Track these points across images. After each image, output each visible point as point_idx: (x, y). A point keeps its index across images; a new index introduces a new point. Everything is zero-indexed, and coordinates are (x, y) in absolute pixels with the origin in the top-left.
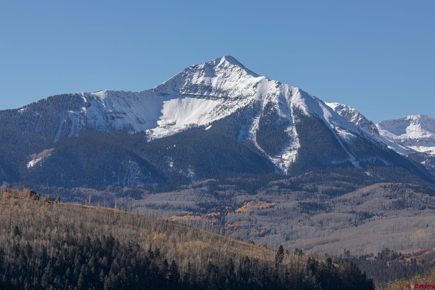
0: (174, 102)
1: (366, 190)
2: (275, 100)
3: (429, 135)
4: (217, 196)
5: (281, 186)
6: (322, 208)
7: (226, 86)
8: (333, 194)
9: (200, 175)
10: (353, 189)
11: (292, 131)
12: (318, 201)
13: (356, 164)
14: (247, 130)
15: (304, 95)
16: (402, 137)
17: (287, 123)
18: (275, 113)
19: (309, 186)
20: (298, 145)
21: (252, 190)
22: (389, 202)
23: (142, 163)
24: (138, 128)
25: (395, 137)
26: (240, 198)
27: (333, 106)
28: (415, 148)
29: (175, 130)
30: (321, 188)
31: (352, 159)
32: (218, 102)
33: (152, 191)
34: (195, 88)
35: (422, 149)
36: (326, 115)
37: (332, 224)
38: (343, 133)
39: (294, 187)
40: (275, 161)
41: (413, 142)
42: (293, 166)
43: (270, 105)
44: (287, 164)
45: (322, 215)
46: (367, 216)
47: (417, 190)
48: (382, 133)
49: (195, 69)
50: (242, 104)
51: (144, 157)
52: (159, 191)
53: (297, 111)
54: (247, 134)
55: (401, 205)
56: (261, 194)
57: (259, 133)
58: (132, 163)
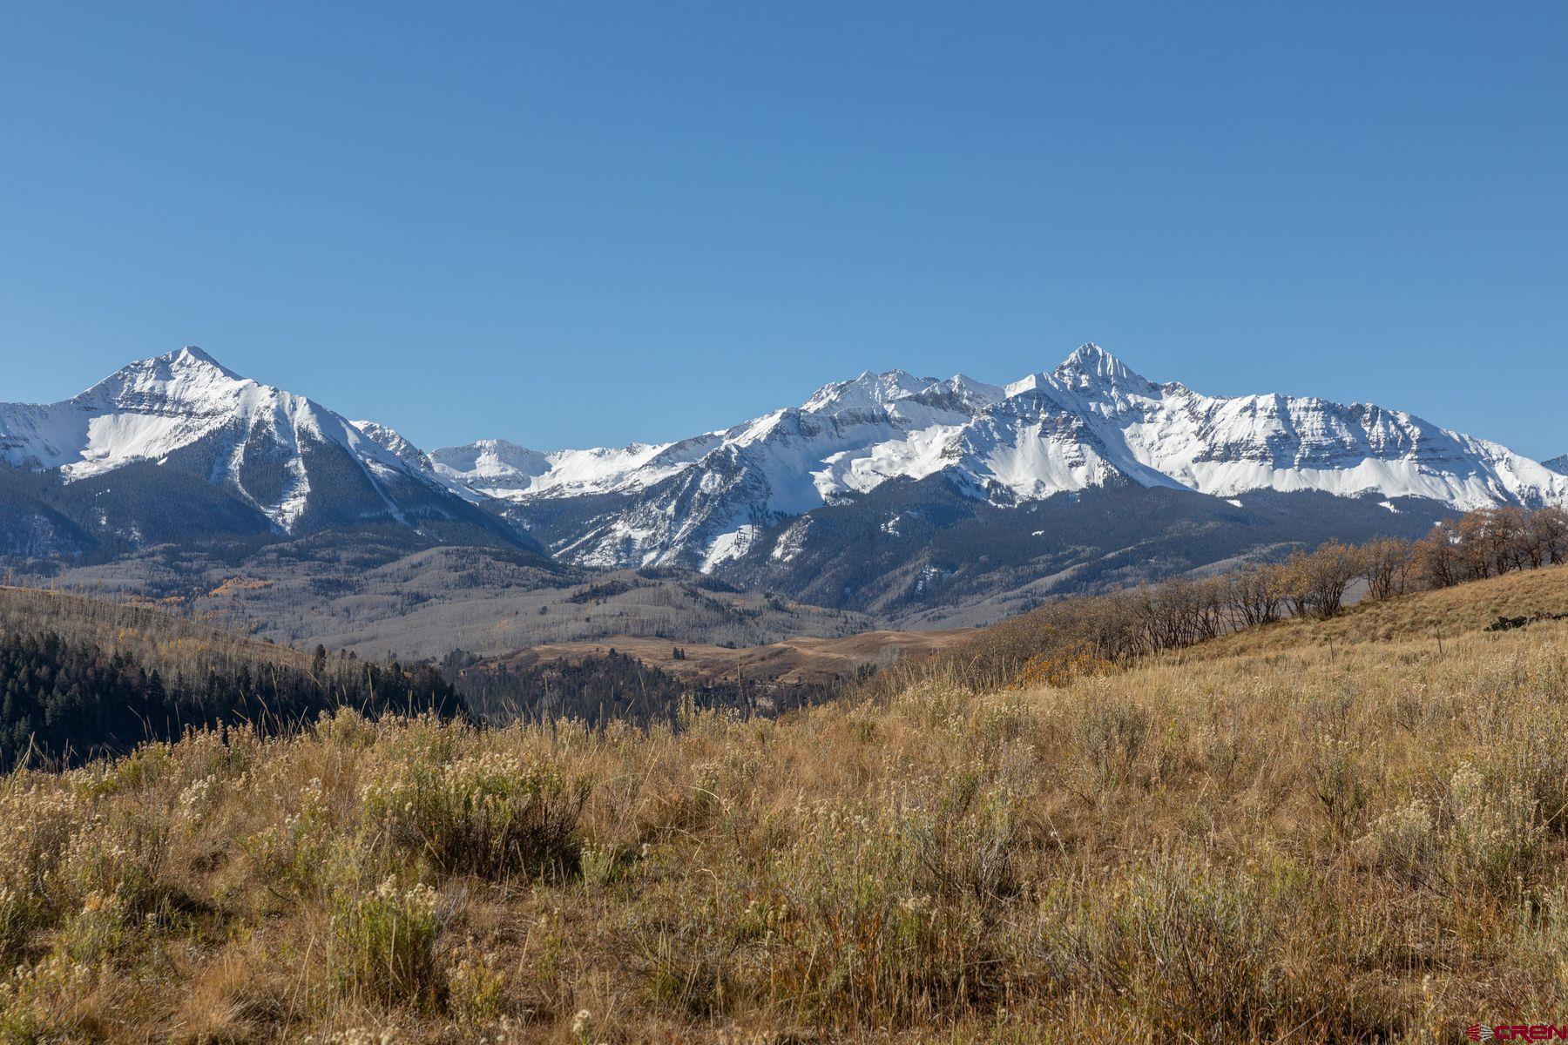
0: (106, 419)
1: (417, 558)
2: (269, 417)
3: (510, 471)
4: (178, 569)
5: (282, 553)
6: (350, 587)
7: (189, 396)
8: (365, 565)
9: (150, 536)
10: (396, 558)
11: (298, 466)
12: (340, 576)
13: (399, 517)
14: (225, 464)
15: (315, 408)
16: (469, 475)
17: (289, 453)
18: (269, 438)
19: (326, 553)
20: (306, 488)
21: (235, 560)
22: (453, 576)
23: (56, 518)
24: (47, 463)
25: (458, 475)
26: (215, 573)
27: (360, 425)
28: (489, 492)
29: (108, 465)
30: (344, 555)
31: (393, 510)
32: (178, 420)
33: (72, 563)
34: (139, 397)
35: (501, 494)
36: (352, 439)
37: (365, 613)
38: (378, 469)
39: (302, 555)
40: (270, 513)
41: (486, 482)
42: (300, 522)
43: (261, 424)
44: (290, 518)
45: (349, 599)
46: (419, 598)
47: (497, 557)
48: (437, 468)
49: (139, 367)
50: (216, 424)
51: (59, 508)
52: (85, 562)
53: (305, 435)
54: (225, 472)
55: (473, 581)
56: (249, 567)
57: (243, 470)
58: (39, 520)
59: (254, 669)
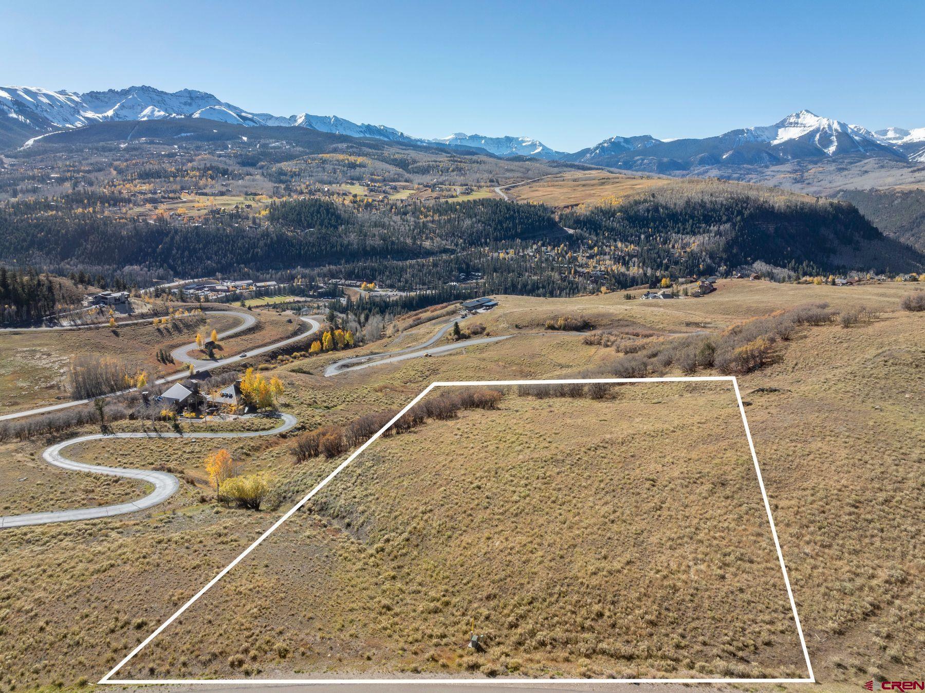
0: (783, 129)
1: (866, 161)
2: (826, 126)
3: (898, 136)
4: (800, 166)
5: (828, 161)
6: (846, 169)
7: (804, 122)
8: (851, 163)
9: (793, 158)
10: (861, 161)
11: (834, 138)
12: (844, 166)
13: (862, 150)
14: (814, 138)
15: (839, 123)
16: (885, 137)
17: (832, 135)
18: (826, 132)
19: (841, 160)
20: (836, 144)
21: (816, 163)
22: (876, 166)
23: (769, 154)
24: (767, 141)
25: (882, 137)
26: (810, 167)
27: (852, 126)
28: (891, 141)
29: (783, 140)
30: (846, 161)
31: (861, 148)
32: (802, 128)
33: (773, 165)
34: (791, 123)
35: (894, 142)
36: (849, 131)
37: (850, 176)
38: (857, 138)
39: (834, 161)
40: (826, 151)
41: (890, 139)
42: (834, 153)
43: (824, 128)
44: (831, 152)
45: (846, 173)
46: (866, 172)
47: (890, 160)
48: (875, 136)
49: (791, 116)
50: (811, 129)
51: (770, 152)
52: (776, 165)
53: (836, 130)
54: (814, 141)
55: (882, 167)
56: (819, 165)
57: (819, 140)
58: (764, 155)
59: (799, 204)
